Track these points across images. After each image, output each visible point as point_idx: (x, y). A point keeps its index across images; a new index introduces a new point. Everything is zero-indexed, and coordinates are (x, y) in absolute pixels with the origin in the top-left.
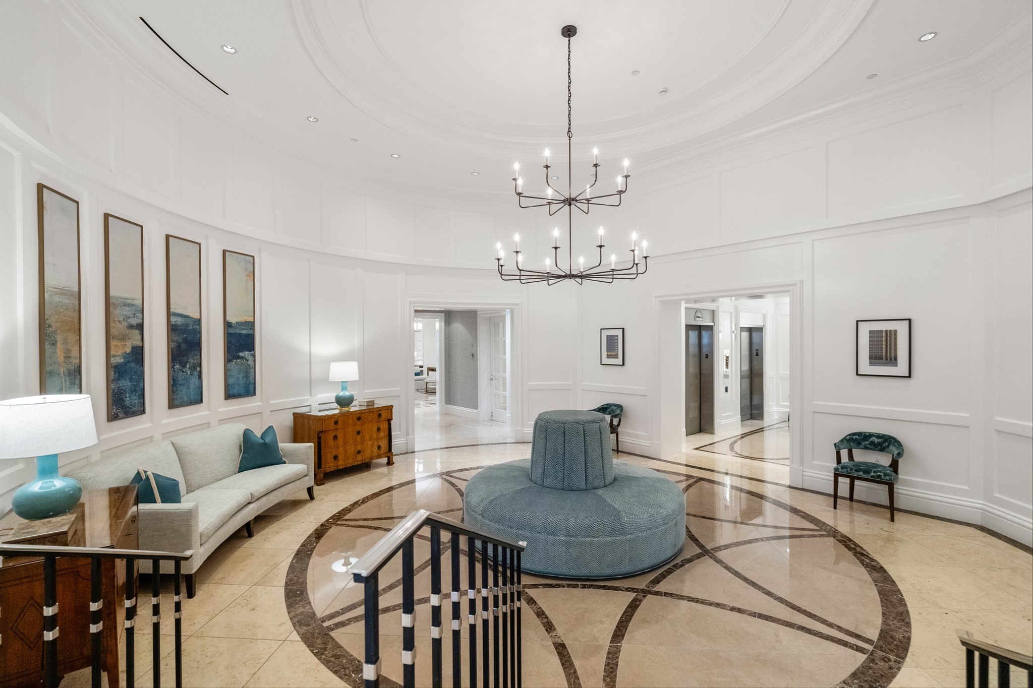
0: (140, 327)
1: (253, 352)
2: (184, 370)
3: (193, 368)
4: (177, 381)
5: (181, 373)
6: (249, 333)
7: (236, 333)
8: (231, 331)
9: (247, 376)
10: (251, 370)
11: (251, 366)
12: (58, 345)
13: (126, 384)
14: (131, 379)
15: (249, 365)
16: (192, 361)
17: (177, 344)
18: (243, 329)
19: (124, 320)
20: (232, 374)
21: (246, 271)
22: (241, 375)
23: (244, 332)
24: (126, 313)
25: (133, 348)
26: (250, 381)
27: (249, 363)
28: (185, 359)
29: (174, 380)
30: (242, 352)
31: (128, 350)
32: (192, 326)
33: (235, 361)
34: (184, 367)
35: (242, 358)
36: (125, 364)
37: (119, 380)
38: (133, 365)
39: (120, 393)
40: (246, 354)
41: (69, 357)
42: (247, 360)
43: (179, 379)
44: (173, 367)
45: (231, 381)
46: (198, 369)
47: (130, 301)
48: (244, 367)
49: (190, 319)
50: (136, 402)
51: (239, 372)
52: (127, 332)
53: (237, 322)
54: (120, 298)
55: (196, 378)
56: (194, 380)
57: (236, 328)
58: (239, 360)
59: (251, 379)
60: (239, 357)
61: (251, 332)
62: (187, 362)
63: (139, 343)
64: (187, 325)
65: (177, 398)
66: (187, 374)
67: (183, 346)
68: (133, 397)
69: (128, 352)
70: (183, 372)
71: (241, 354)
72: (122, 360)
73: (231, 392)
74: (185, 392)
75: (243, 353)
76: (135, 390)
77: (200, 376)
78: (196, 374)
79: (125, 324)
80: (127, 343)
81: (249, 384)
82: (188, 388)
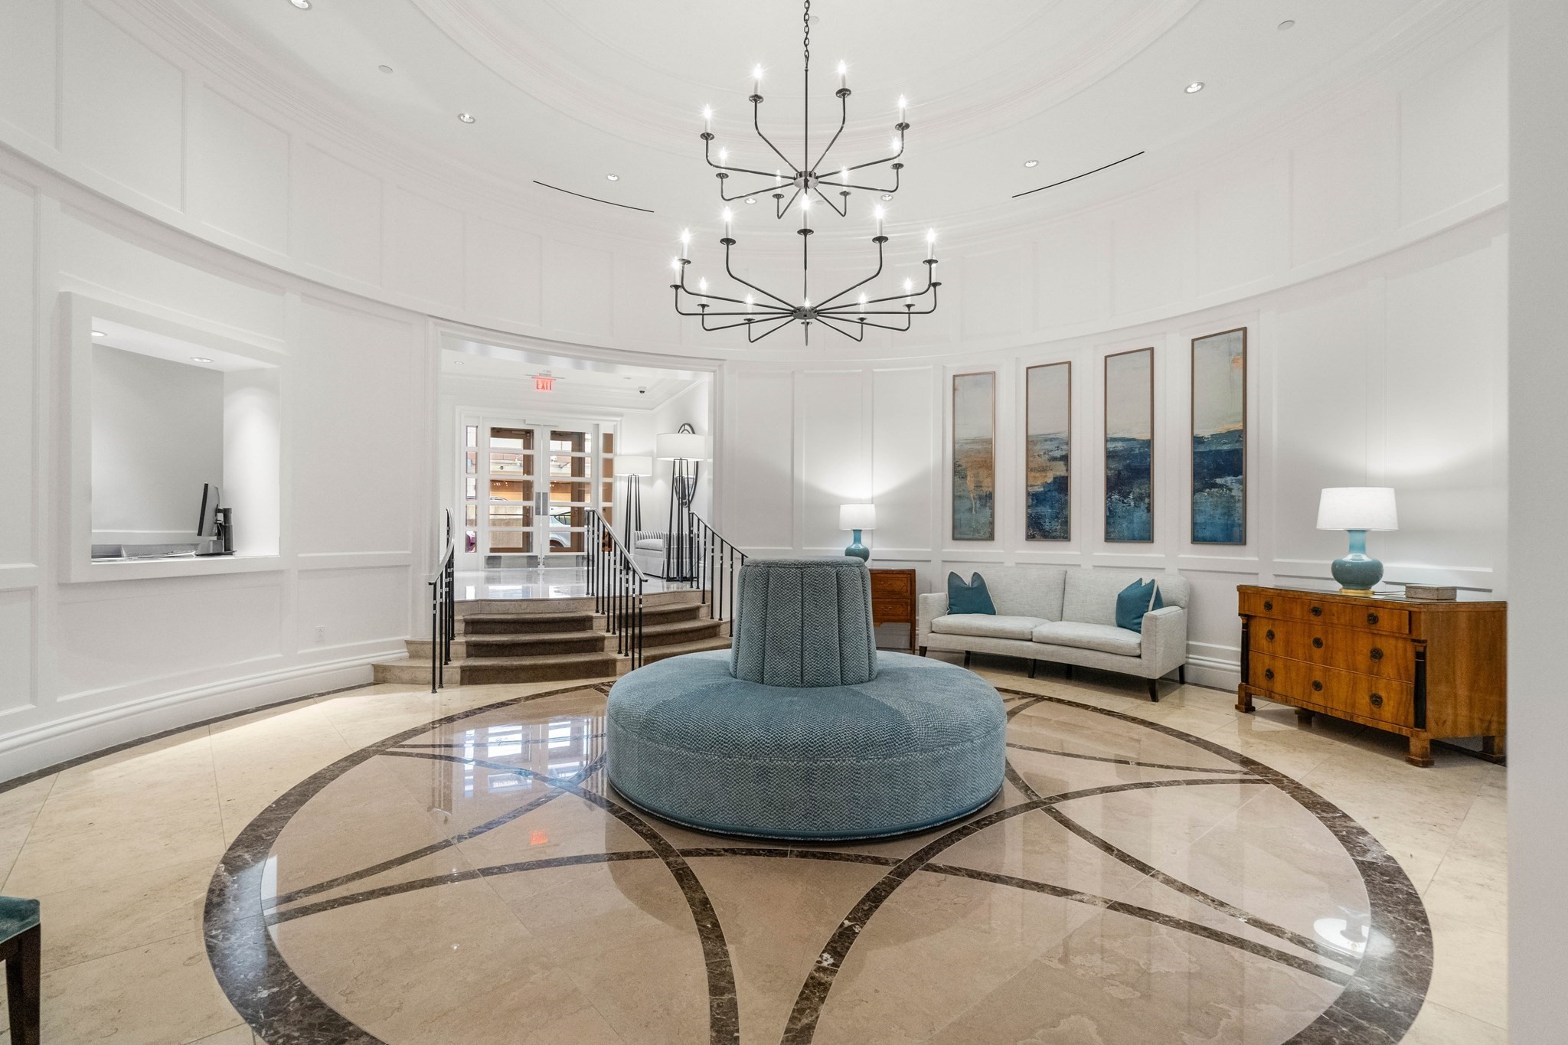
0: (1066, 459)
1: (1240, 477)
2: (1125, 501)
3: (1140, 498)
4: (1116, 512)
5: (1121, 505)
6: (1234, 447)
7: (1211, 451)
8: (1202, 449)
9: (1229, 512)
10: (1237, 505)
11: (1237, 498)
12: (968, 478)
13: (1046, 510)
14: (1052, 507)
15: (1233, 497)
16: (1138, 490)
17: (1116, 472)
18: (1225, 443)
19: (1045, 453)
20: (1202, 508)
21: (1230, 355)
22: (1219, 511)
23: (1226, 447)
24: (1046, 447)
25: (1055, 478)
26: (1234, 520)
27: (1233, 494)
28: (1127, 489)
29: (1110, 511)
30: (1220, 477)
31: (1050, 480)
32: (1139, 449)
33: (1207, 490)
34: (1126, 496)
35: (1221, 486)
36: (1045, 492)
37: (1036, 506)
38: (1055, 494)
39: (1039, 518)
40: (1229, 480)
41: (981, 486)
42: (1230, 490)
43: (1117, 511)
44: (1110, 497)
45: (1200, 519)
46: (1147, 500)
47: (1051, 436)
48: (1224, 499)
49: (1136, 442)
50: (1059, 527)
51: (1215, 506)
52: (1048, 464)
53: (1212, 435)
54: (1041, 435)
55: (1143, 511)
56: (1140, 515)
57: (1210, 443)
58: (1216, 490)
59: (1236, 519)
60: (1215, 485)
61: (1237, 446)
62: (1130, 492)
63: (1063, 473)
64: (1132, 450)
65: (1114, 532)
66: (1130, 506)
67: (1125, 473)
68: (1053, 523)
69: (1049, 482)
70: (1123, 503)
71: (1219, 481)
72: (1042, 489)
73: (1200, 535)
74: (1127, 526)
75: (1224, 479)
76: (1057, 517)
77: (1149, 509)
78: (1143, 506)
79: (1047, 456)
80: (1048, 474)
81: (1233, 526)
82: (1132, 522)
